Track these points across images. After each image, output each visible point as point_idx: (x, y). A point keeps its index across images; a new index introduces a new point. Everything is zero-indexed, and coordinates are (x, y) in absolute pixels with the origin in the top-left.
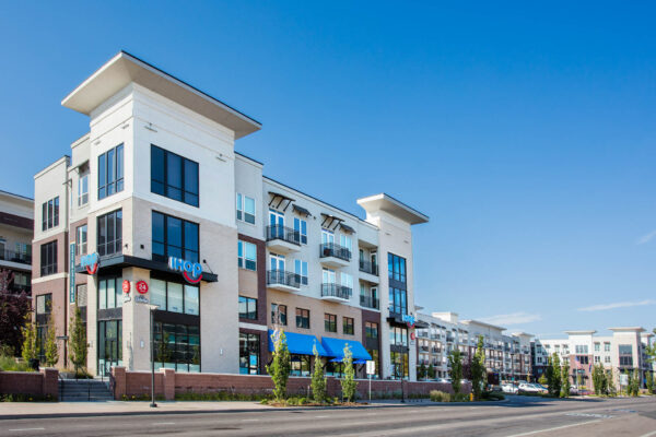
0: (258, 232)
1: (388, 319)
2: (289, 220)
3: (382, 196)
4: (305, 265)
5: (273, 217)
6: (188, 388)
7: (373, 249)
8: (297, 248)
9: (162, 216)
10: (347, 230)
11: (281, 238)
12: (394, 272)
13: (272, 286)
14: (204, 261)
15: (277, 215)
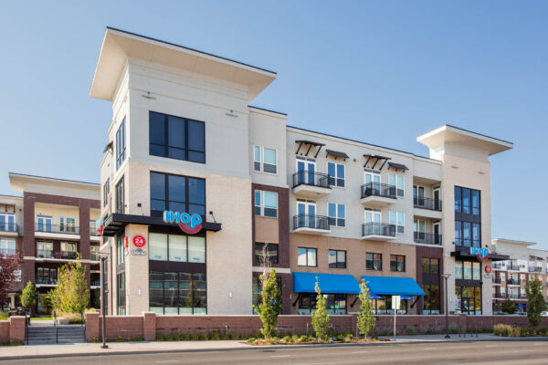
0: (281, 180)
1: (452, 254)
2: (321, 166)
3: (444, 128)
4: (341, 208)
5: (301, 165)
6: (173, 329)
7: (436, 185)
8: (327, 191)
9: (164, 176)
10: (399, 168)
11: (311, 184)
12: (462, 205)
13: (298, 230)
14: (211, 213)
15: (306, 163)
